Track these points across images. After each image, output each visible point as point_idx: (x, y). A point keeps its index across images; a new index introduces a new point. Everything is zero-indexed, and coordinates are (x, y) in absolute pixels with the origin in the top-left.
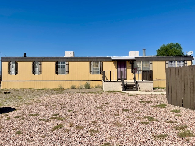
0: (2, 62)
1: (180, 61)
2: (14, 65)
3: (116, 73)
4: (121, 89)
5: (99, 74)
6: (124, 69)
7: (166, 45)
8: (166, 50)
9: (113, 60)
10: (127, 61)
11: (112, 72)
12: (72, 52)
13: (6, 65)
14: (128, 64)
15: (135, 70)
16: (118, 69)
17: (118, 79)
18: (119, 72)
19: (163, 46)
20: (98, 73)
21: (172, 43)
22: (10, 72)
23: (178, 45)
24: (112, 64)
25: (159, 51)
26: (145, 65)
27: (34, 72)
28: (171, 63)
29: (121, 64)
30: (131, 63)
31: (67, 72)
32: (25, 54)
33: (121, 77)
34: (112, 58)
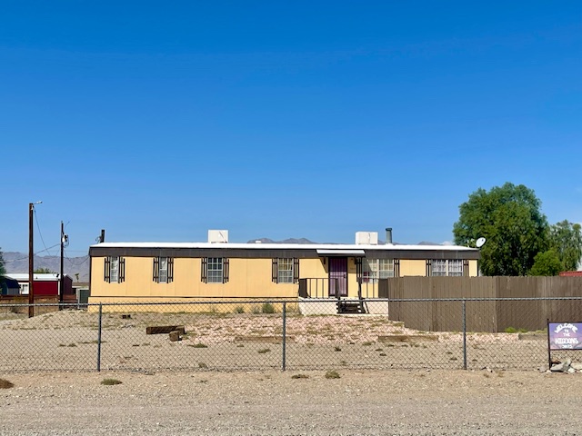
0: (91, 257)
1: (455, 260)
2: (117, 262)
3: (326, 281)
4: (335, 312)
5: (291, 284)
6: (342, 274)
7: (488, 191)
8: (488, 207)
9: (321, 256)
10: (349, 259)
11: (320, 281)
12: (224, 231)
13: (98, 263)
14: (351, 264)
15: (364, 276)
16: (331, 274)
17: (330, 295)
18: (333, 281)
19: (479, 195)
20: (290, 281)
21: (511, 185)
22: (108, 278)
23: (527, 192)
24: (318, 262)
25: (466, 209)
26: (386, 268)
27: (156, 278)
28: (436, 264)
29: (336, 263)
30: (356, 263)
31: (226, 279)
32: (103, 231)
33: (337, 291)
34: (319, 252)
